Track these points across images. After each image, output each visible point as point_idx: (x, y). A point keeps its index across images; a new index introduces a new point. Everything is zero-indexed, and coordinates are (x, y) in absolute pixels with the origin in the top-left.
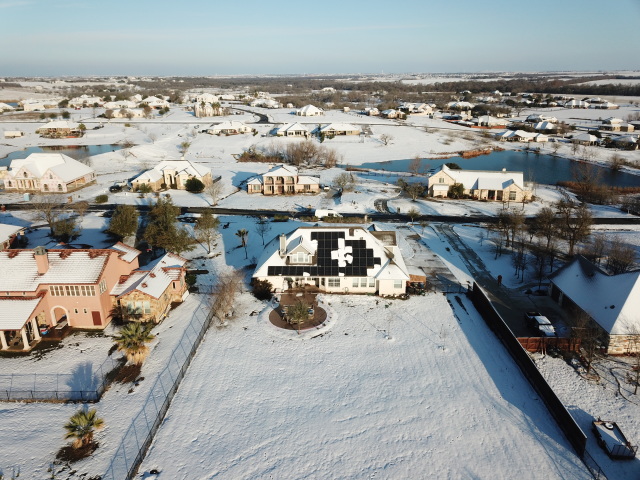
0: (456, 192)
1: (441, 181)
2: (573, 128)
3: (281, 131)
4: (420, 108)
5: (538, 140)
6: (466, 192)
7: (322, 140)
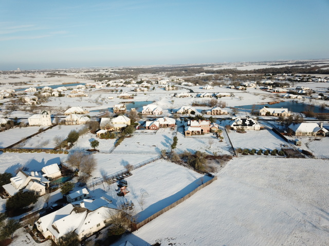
0: (268, 114)
1: (263, 111)
2: (314, 92)
3: (201, 96)
4: (251, 85)
5: (298, 97)
6: (271, 114)
7: (217, 98)
